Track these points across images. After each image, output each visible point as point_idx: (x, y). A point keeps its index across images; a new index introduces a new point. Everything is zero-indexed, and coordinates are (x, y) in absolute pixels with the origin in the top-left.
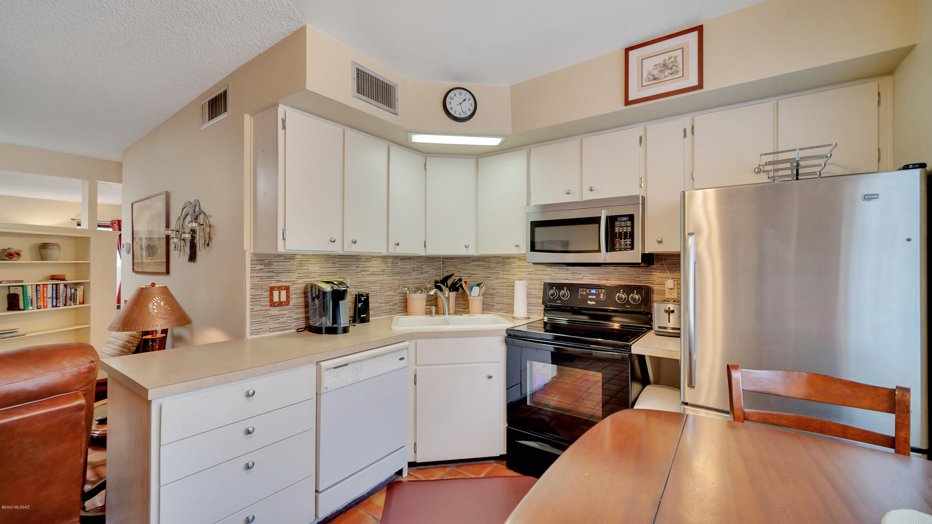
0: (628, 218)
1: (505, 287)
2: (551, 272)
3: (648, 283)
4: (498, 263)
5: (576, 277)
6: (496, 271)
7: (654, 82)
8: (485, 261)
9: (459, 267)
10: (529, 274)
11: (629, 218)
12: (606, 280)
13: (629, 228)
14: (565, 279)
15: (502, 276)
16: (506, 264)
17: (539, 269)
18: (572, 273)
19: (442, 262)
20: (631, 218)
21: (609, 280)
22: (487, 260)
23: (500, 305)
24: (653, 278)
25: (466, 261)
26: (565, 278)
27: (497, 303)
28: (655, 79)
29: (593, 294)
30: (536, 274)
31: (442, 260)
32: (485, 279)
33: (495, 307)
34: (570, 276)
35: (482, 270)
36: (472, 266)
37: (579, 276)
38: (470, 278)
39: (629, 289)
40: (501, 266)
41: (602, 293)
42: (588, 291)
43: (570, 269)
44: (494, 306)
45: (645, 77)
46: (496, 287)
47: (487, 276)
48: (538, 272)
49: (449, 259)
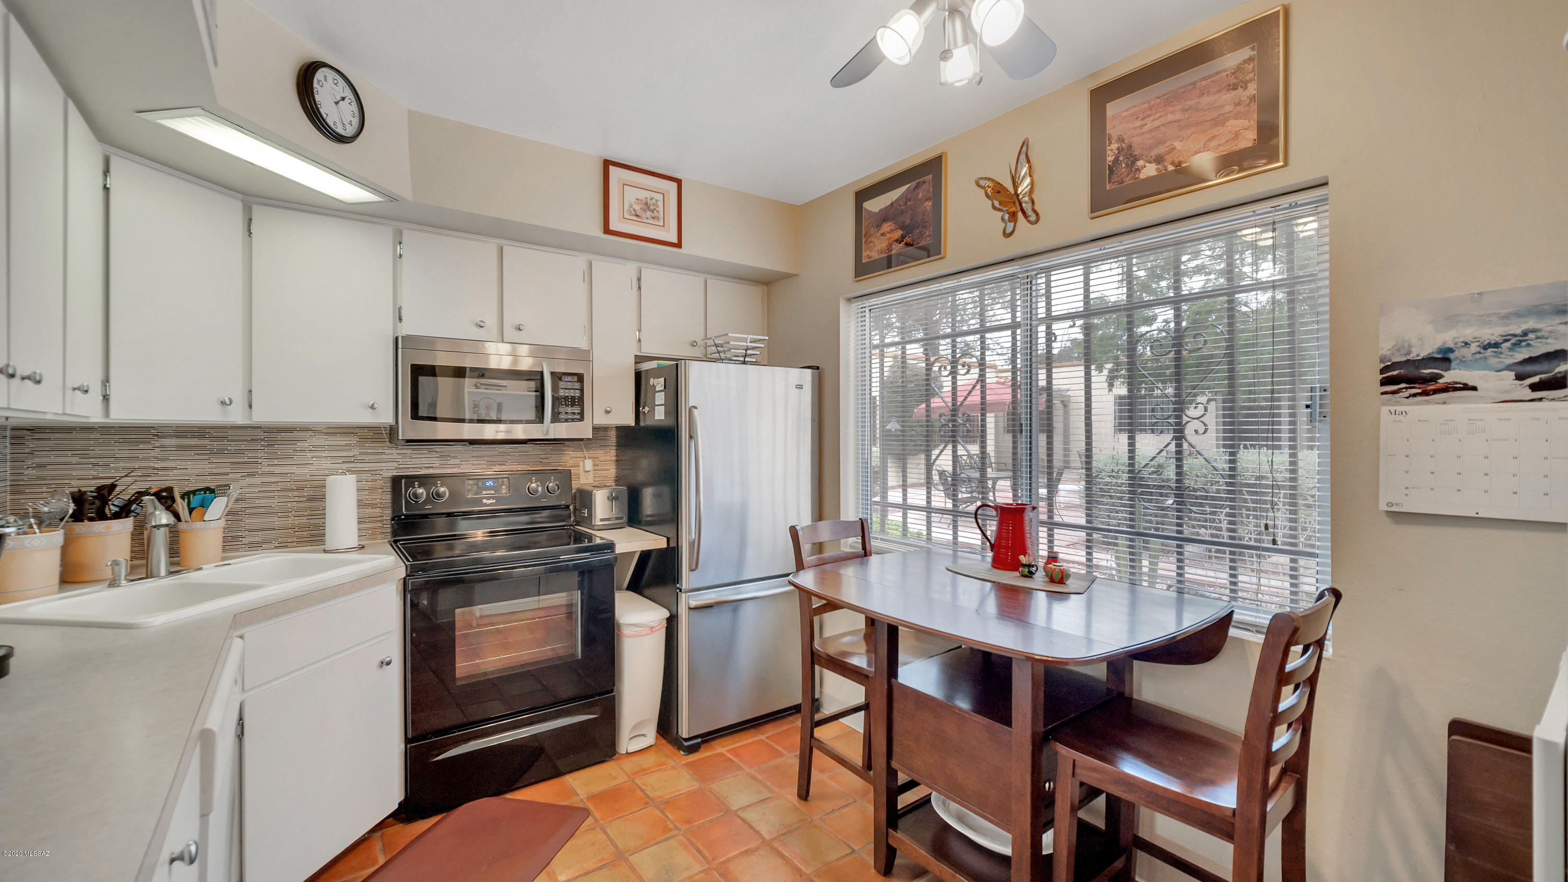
0: (576, 378)
1: (276, 493)
2: (397, 456)
3: (559, 466)
4: (256, 440)
5: (449, 462)
6: (246, 460)
7: (635, 218)
8: (207, 436)
9: (99, 452)
10: (343, 462)
11: (578, 378)
12: (499, 465)
13: (577, 391)
14: (426, 467)
15: (266, 469)
16: (279, 442)
17: (370, 451)
18: (441, 456)
19: (8, 440)
20: (580, 378)
21: (504, 465)
22: (214, 434)
23: (260, 533)
24: (565, 458)
25: (133, 437)
26: (427, 465)
27: (250, 531)
28: (637, 216)
29: (490, 488)
30: (362, 461)
31: (8, 433)
32: (209, 478)
33: (245, 541)
34: (437, 462)
35: (196, 457)
36: (157, 450)
37: (452, 461)
38: (149, 479)
39: (541, 475)
40: (263, 448)
41: (503, 484)
42: (480, 484)
43: (437, 450)
44: (240, 539)
45: (626, 208)
46: (247, 495)
47: (215, 471)
48: (367, 458)
49: (48, 431)
